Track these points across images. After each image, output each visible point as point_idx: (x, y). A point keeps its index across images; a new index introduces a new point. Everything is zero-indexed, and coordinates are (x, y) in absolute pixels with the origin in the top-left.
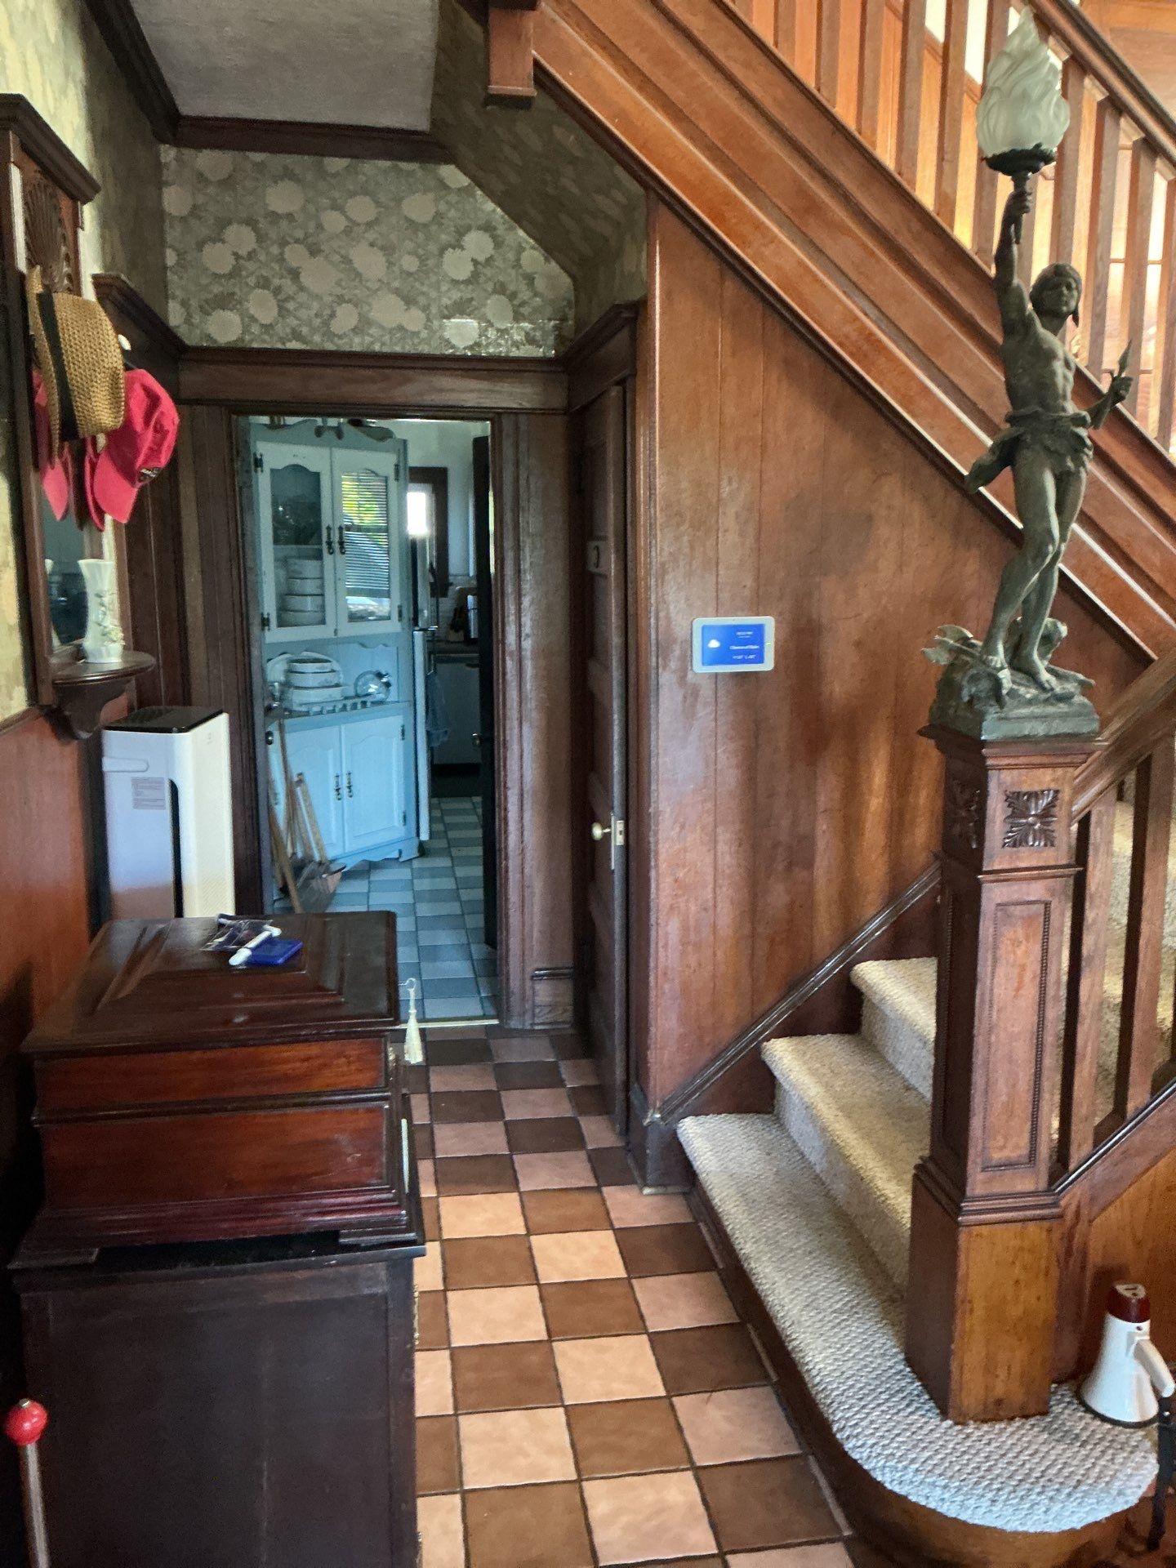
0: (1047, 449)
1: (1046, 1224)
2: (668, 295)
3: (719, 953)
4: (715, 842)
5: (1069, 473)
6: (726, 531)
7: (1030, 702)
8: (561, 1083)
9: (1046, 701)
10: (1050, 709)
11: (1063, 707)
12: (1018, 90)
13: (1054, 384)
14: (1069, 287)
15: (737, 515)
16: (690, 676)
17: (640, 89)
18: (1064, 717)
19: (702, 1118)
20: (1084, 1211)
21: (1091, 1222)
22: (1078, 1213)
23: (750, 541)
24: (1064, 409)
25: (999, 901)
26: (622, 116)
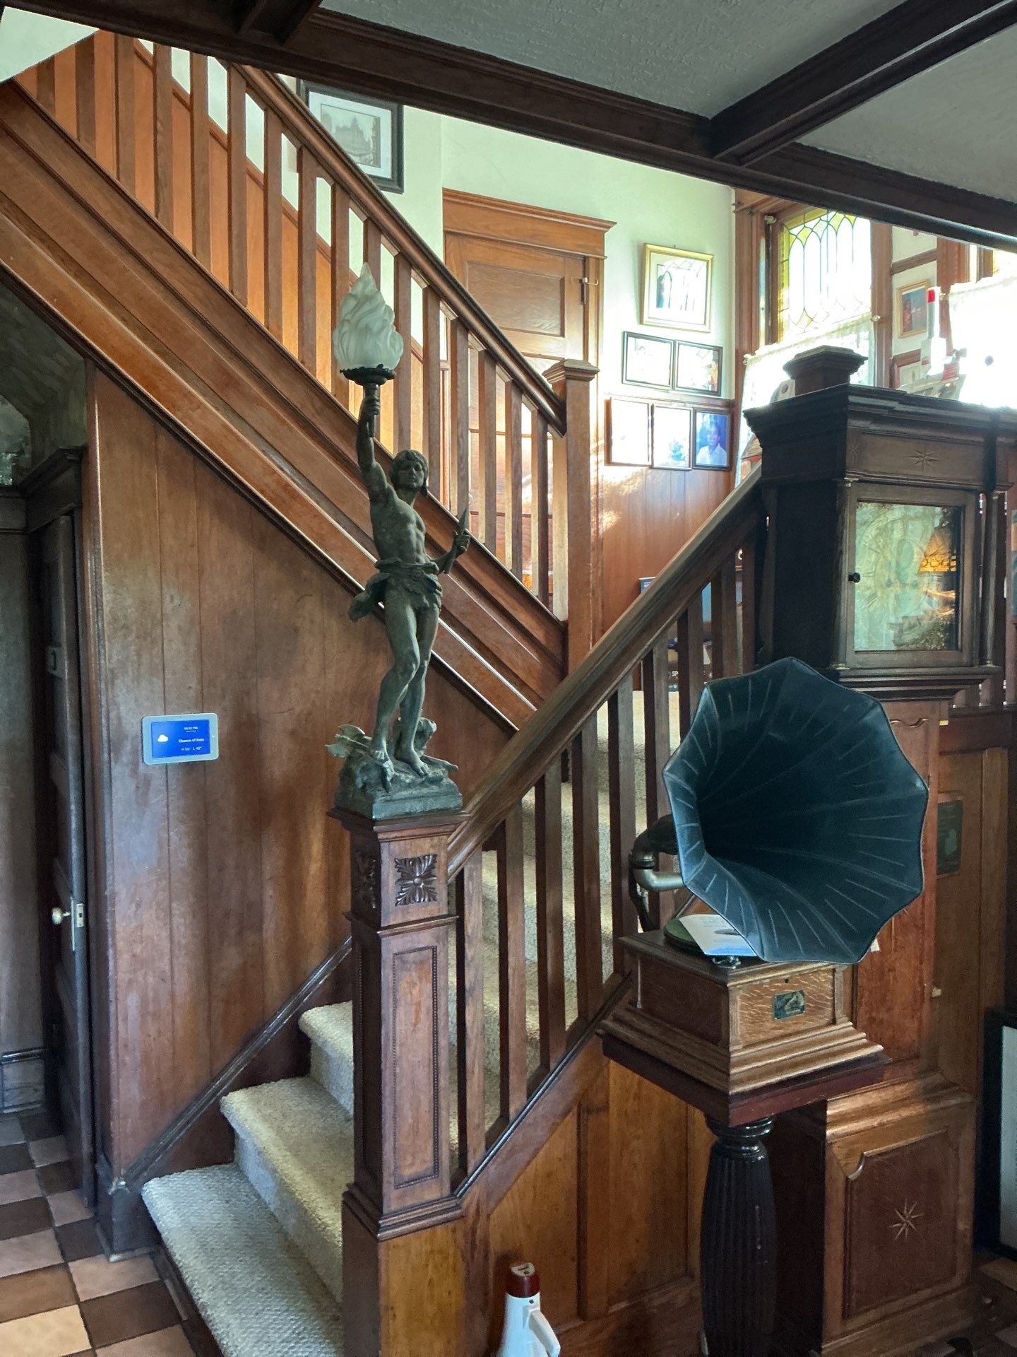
0: (407, 590)
1: (450, 1225)
2: (107, 446)
3: (178, 1020)
4: (171, 915)
5: (426, 608)
6: (170, 641)
7: (409, 786)
8: (30, 1164)
9: (422, 784)
10: (425, 791)
11: (435, 789)
12: (362, 324)
13: (410, 541)
14: (417, 469)
15: (180, 628)
16: (141, 768)
17: (76, 276)
18: (436, 796)
19: (166, 1178)
20: (483, 1207)
21: (488, 1216)
22: (478, 1212)
23: (193, 649)
24: (418, 560)
25: (395, 951)
26: (59, 296)
